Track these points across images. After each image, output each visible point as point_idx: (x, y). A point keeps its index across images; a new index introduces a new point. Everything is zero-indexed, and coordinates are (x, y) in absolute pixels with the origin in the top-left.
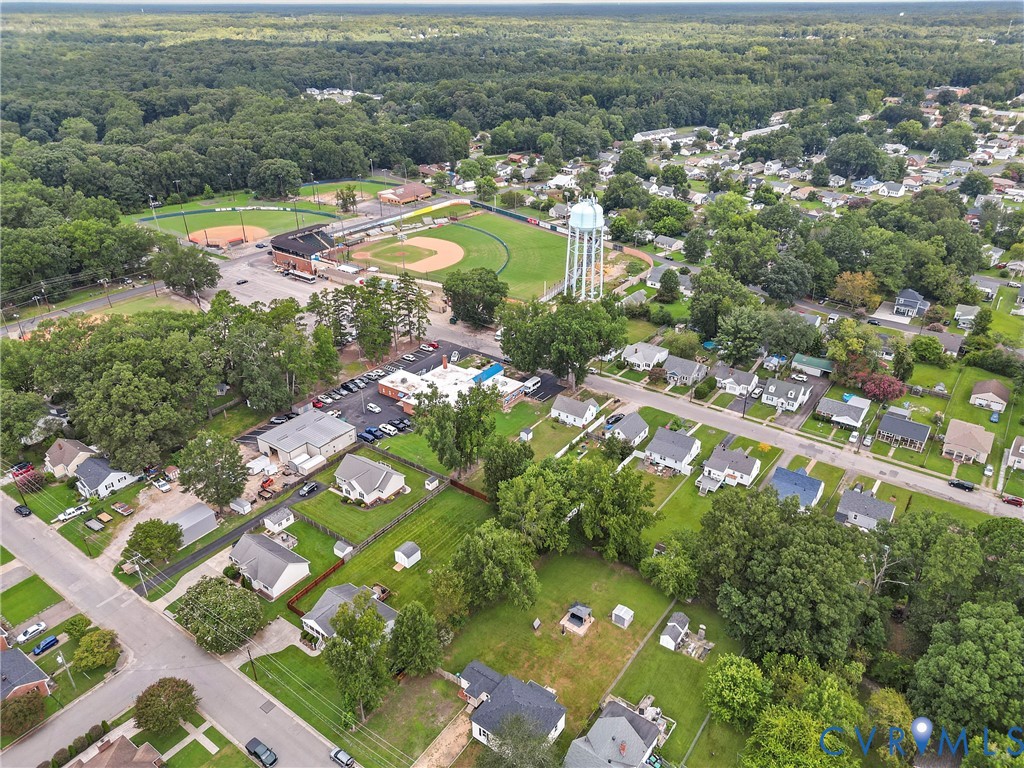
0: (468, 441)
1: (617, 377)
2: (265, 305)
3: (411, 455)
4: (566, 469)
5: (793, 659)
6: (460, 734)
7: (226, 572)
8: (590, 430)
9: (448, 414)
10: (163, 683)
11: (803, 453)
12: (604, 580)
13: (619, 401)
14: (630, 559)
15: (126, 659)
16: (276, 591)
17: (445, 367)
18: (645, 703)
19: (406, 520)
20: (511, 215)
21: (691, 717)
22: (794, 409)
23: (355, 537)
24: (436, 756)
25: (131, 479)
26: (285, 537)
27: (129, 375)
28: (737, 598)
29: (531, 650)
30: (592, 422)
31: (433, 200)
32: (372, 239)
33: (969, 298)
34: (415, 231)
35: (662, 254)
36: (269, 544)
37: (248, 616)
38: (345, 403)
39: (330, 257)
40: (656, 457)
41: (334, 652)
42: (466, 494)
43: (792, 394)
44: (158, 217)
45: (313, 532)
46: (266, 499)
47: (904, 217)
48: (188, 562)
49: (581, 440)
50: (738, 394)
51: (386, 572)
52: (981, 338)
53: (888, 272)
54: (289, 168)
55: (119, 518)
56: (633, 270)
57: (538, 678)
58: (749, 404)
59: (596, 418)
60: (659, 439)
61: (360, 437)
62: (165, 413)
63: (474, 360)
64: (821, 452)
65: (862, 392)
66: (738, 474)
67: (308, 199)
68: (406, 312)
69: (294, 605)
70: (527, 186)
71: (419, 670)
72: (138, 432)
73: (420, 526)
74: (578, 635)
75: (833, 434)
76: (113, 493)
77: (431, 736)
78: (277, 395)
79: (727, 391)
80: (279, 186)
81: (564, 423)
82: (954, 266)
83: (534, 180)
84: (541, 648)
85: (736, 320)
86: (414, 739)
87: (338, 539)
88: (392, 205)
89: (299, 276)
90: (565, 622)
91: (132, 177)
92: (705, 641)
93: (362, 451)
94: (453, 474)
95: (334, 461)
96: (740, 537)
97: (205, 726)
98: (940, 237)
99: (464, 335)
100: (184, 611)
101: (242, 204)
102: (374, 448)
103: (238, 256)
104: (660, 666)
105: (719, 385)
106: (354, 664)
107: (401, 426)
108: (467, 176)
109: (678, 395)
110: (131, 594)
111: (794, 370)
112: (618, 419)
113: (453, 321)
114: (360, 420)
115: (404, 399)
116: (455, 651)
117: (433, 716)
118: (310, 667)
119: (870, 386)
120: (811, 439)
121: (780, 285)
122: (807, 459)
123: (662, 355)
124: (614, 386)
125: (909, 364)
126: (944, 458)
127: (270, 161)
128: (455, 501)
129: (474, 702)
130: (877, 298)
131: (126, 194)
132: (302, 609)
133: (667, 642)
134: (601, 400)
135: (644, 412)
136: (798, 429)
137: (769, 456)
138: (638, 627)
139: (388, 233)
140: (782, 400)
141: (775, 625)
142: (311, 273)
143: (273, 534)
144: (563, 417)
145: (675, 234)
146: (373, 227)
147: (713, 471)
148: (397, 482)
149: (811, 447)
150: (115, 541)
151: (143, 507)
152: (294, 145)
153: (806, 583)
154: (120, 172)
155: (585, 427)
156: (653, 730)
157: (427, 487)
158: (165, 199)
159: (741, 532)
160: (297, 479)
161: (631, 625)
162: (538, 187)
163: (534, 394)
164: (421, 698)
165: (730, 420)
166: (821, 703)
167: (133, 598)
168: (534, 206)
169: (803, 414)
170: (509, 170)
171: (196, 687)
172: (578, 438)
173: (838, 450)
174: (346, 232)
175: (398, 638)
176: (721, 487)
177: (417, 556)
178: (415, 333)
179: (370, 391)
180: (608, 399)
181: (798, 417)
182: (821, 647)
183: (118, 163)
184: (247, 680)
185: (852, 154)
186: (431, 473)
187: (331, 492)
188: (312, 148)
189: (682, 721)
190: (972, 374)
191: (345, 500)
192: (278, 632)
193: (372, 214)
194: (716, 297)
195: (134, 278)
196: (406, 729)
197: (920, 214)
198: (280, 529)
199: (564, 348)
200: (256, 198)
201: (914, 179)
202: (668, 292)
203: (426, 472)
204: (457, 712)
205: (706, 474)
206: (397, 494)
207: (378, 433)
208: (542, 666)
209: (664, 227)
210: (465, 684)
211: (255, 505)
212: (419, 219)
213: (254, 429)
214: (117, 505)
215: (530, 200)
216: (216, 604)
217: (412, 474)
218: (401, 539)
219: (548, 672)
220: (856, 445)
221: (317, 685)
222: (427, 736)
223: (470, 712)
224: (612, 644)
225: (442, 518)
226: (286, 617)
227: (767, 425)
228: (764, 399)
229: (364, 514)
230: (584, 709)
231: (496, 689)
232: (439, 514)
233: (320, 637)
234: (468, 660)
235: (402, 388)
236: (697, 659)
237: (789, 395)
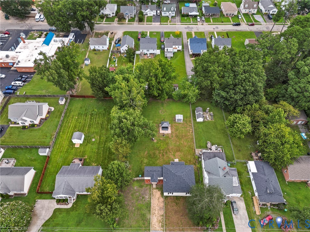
0: (73, 75)
1: (104, 22)
3: (40, 92)
5: (250, 106)
6: (159, 198)
8: (111, 49)
9: (59, 65)
11: (187, 30)
12: (162, 108)
13: (113, 33)
16: (26, 190)
17: (24, 42)
18: (209, 145)
19: (63, 123)
21: (224, 141)
22: (174, 15)
23: (44, 142)
24: (156, 212)
26: (7, 162)
28: (224, 94)
29: (158, 149)
30: (110, 46)
37: (24, 214)
40: (145, 51)
42: (81, 99)
45: (19, 151)
49: (111, 55)
51: (73, 150)
58: (159, 18)
59: (110, 43)
60: (143, 43)
61: (5, 93)
63: (33, 35)
65: (191, 2)
69: (40, 190)
74: (169, 134)
75: (191, 20)
77: (148, 206)
79: (149, 15)
81: (99, 50)
84: (160, 146)
86: (143, 212)
87: (37, 148)
90: (161, 131)
92: (209, 113)
93: (12, 100)
99: (19, 24)
102: (18, 96)
104: (202, 129)
105: (144, 14)
107: (23, 79)
109: (133, 23)
112: (119, 41)
113: (7, 18)
115: (15, 66)
117: (143, 198)
118: (72, 213)
120: (186, 24)
122: (191, 32)
123: (115, 7)
124: (106, 27)
126: (226, 17)
128: (78, 104)
129: (154, 184)
132: (47, 189)
133: (200, 120)
134: (107, 34)
135: (125, 33)
136: (180, 22)
137: (179, 35)
138: (186, 119)
140: (170, 12)
144: (97, 47)
148: (46, 108)
149: (188, 27)
155: (109, 49)
157: (61, 103)
161: (183, 119)
163: (76, 41)
164: (132, 195)
165: (156, 27)
169: (178, 16)
172: (110, 55)
173: (197, 26)
176: (173, 54)
177: (83, 136)
181: (177, 18)
186: (58, 96)
187: (12, 127)
189: (223, 144)
191: (24, 127)
192: (43, 208)
196: (136, 211)
203: (55, 97)
204: (150, 190)
205: (166, 51)
206: (49, 113)
207: (14, 88)
208: (166, 153)
218: (68, 132)
219: (170, 154)
220: (200, 22)
221: (83, 219)
222: (147, 207)
223: (155, 187)
224: (182, 130)
225: (79, 114)
226: (40, 198)
227: (170, 24)
228: (163, 15)
229: (40, 129)
230: (192, 160)
231: (164, 174)
232: (76, 113)
233: (69, 198)
234: (139, 167)
235: (8, 60)
236: (211, 120)
237: (172, 10)
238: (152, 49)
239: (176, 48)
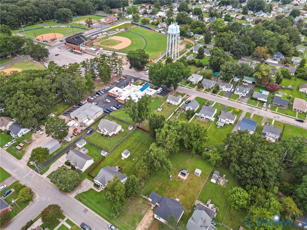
0: (143, 115)
1: (187, 86)
2: (67, 66)
3: (122, 118)
4: (177, 125)
5: (257, 188)
6: (150, 217)
7: (66, 163)
8: (180, 106)
9: (136, 106)
10: (50, 207)
11: (249, 111)
12: (190, 160)
13: (188, 95)
14: (199, 153)
15: (36, 196)
16: (83, 170)
17: (130, 85)
18: (209, 202)
19: (123, 141)
20: (145, 27)
21: (223, 206)
22: (245, 96)
24: (143, 225)
25: (28, 130)
26: (84, 150)
27: (23, 95)
28: (237, 168)
29: (170, 185)
30: (180, 104)
31: (118, 22)
32: (99, 37)
33: (296, 54)
34: (113, 34)
35: (197, 41)
36: (78, 153)
37: (75, 180)
38: (98, 99)
39: (86, 45)
40: (203, 115)
42: (142, 131)
43: (244, 91)
44: (25, 31)
45: (93, 147)
46: (76, 136)
47: (275, 26)
48: (52, 160)
49: (178, 110)
50: (226, 91)
51: (119, 160)
52: (302, 69)
53: (272, 46)
54: (68, 12)
55: (26, 145)
56: (188, 47)
57: (173, 196)
58: (230, 95)
59: (182, 102)
60: (204, 109)
61: (104, 112)
62: (37, 108)
63: (139, 82)
64: (255, 110)
65: (266, 89)
66: (230, 120)
67: (76, 22)
68: (115, 66)
69: (91, 174)
70: (149, 16)
71: (135, 196)
72: (29, 115)
73: (128, 143)
74: (184, 180)
75: (258, 104)
76: (23, 135)
77: (141, 218)
78: (75, 98)
79: (223, 90)
80: (65, 18)
81: (171, 104)
82: (292, 43)
83: (151, 14)
84: (173, 184)
85: (226, 66)
86: (135, 219)
87: (102, 149)
88: (104, 24)
89: (77, 52)
90: (179, 175)
91: (13, 16)
92: (225, 179)
93: (106, 117)
94: (137, 124)
95: (97, 121)
96: (238, 148)
97: (66, 219)
98: (288, 34)
99: (135, 73)
100: (54, 177)
101: (53, 25)
102: (110, 116)
103: (54, 45)
104: (211, 189)
105: (220, 88)
107: (118, 107)
108: (129, 13)
109: (207, 92)
110: (34, 172)
111: (243, 82)
112: (189, 102)
113: (130, 68)
114: (104, 105)
115: (118, 98)
116: (145, 187)
117: (141, 211)
118: (98, 196)
119: (269, 87)
120: (251, 106)
121: (237, 52)
122: (251, 113)
123: (201, 78)
124: (186, 90)
125: (281, 79)
126: (293, 111)
127: (61, 9)
128: (139, 133)
129: (153, 206)
130: (268, 55)
131: (12, 22)
132: (93, 175)
133: (213, 181)
134: (183, 95)
135: (197, 99)
136: (246, 103)
137: (239, 113)
138: (203, 176)
139: (104, 35)
140: (241, 93)
141: (250, 177)
142: (80, 51)
143: (80, 148)
144: (171, 102)
145: (200, 33)
146: (99, 33)
147: (222, 120)
148: (119, 128)
149: (251, 109)
150: (26, 153)
151: (34, 140)
152: (69, 3)
153: (262, 164)
154: (9, 14)
155: (178, 105)
156: (213, 213)
157: (129, 129)
158: (26, 24)
160: (85, 128)
161: (201, 175)
162: (153, 16)
163: (160, 94)
164: (136, 205)
165: (225, 101)
166: (270, 206)
167: (35, 174)
168: (153, 24)
169: (248, 97)
170: (143, 10)
171: (61, 206)
172: (177, 110)
173: (260, 110)
174: (90, 35)
176: (224, 125)
177: (129, 154)
178: (118, 73)
179: (106, 95)
180: (185, 95)
181: (246, 98)
183: (8, 11)
184: (77, 201)
185: (256, 3)
186: (130, 124)
187: (97, 132)
188: (75, 4)
189: (221, 208)
190: (299, 81)
191: (103, 135)
192: (86, 184)
193: (98, 28)
194: (219, 58)
195: (20, 54)
196: (132, 216)
197: (280, 25)
198: (82, 146)
199: (171, 79)
200: (58, 23)
201: (275, 11)
202: (200, 55)
203: (128, 124)
204: (148, 209)
205: (219, 120)
206: (120, 132)
207: (111, 110)
208: (174, 191)
209: (197, 31)
210: (150, 200)
211: (72, 138)
212: (114, 29)
213: (68, 110)
214: (25, 140)
215: (151, 21)
216: (64, 178)
217: (123, 124)
218: (123, 148)
219: (176, 193)
220: (265, 108)
221: (101, 202)
222: (140, 218)
223: (152, 209)
224: (195, 182)
225: (135, 140)
226: (88, 178)
227: (237, 102)
228: (235, 92)
229: (109, 139)
230: (189, 205)
231: (161, 202)
232: (134, 139)
233: (100, 185)
234: (150, 190)
235: (116, 94)
236: (223, 186)
237: (243, 91)
238: (208, 115)
239: (229, 121)
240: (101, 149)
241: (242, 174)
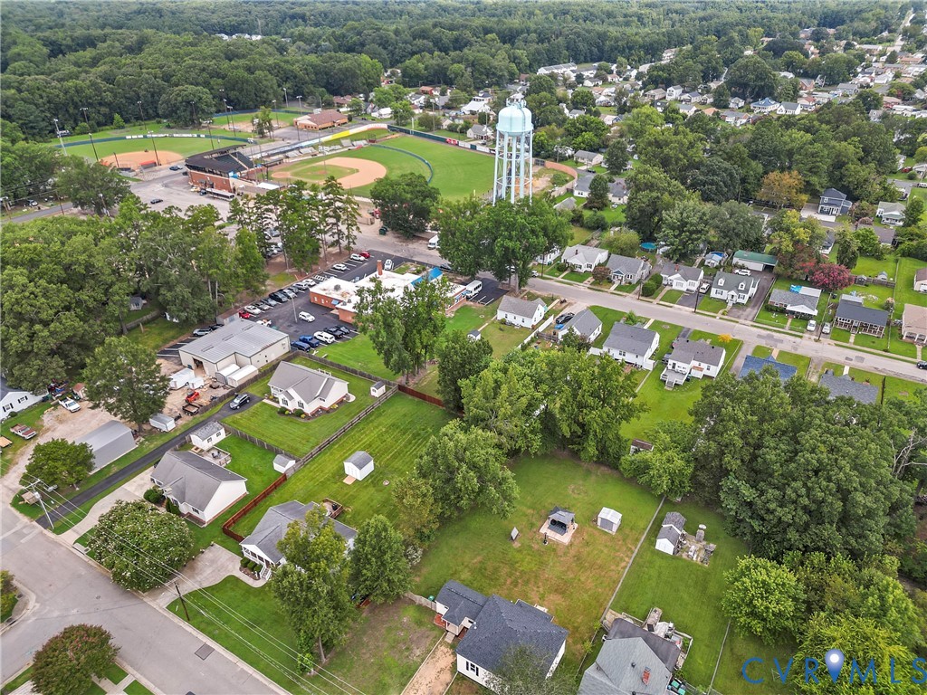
2: (180, 210)
3: (353, 362)
5: (823, 559)
6: (442, 669)
7: (148, 496)
8: (541, 329)
10: (69, 633)
11: (763, 343)
12: (581, 482)
13: (565, 301)
14: (608, 459)
15: (26, 604)
16: (208, 514)
17: (380, 273)
18: (653, 617)
19: (352, 429)
20: (430, 137)
22: (745, 301)
23: (297, 450)
25: (33, 400)
26: (216, 453)
28: (748, 492)
29: (512, 564)
30: (540, 323)
31: (349, 126)
32: (291, 161)
33: (890, 196)
34: (334, 152)
35: (584, 168)
36: (198, 461)
37: (174, 544)
38: (275, 313)
39: (248, 178)
40: (615, 353)
41: (285, 583)
42: (416, 399)
43: (742, 287)
44: (65, 146)
45: (248, 446)
46: (192, 414)
47: (813, 127)
48: (101, 487)
49: (533, 340)
50: (685, 290)
51: (336, 486)
52: (913, 229)
53: (813, 171)
54: (201, 95)
55: (17, 442)
56: (558, 181)
57: (525, 596)
58: (698, 299)
59: (545, 319)
60: (617, 334)
61: (294, 346)
62: (69, 322)
63: (408, 268)
64: (782, 341)
65: (812, 284)
66: (704, 366)
67: (222, 128)
68: (333, 220)
69: (231, 528)
70: (442, 113)
71: (387, 596)
72: (37, 344)
73: (371, 434)
74: (562, 544)
75: (789, 323)
76: (13, 415)
77: (407, 674)
78: (199, 304)
79: (674, 287)
80: (192, 113)
81: (512, 324)
82: (872, 165)
83: (448, 107)
84: (523, 561)
85: (682, 214)
86: (387, 679)
87: (277, 452)
88: (308, 131)
89: (218, 195)
90: (545, 529)
91: (36, 105)
92: (704, 543)
93: (298, 360)
94: (401, 379)
95: (268, 371)
97: (127, 682)
98: (856, 139)
99: (396, 245)
100: (96, 544)
101: (154, 132)
102: (311, 357)
103: (151, 178)
104: (660, 573)
105: (665, 282)
106: (311, 596)
107: (338, 333)
108: (382, 103)
109: (625, 294)
110: (34, 527)
111: (736, 266)
112: (568, 319)
113: (383, 232)
114: (293, 329)
115: (339, 306)
116: (425, 571)
117: (407, 649)
118: (253, 600)
119: (819, 276)
120: (768, 329)
121: (710, 187)
122: (769, 349)
123: (602, 256)
124: (557, 288)
125: (853, 253)
126: (905, 342)
127: (180, 87)
128: (405, 407)
129: (454, 629)
130: (805, 197)
131: (30, 122)
132: (240, 532)
133: (664, 545)
134: (548, 300)
135: (594, 311)
136: (752, 320)
137: (733, 346)
138: (627, 531)
139: (307, 154)
140: (733, 293)
141: (797, 520)
142: (230, 191)
143: (202, 451)
144: (510, 318)
145: (595, 149)
146: (292, 150)
147: (678, 364)
148: (339, 389)
149: (769, 337)
150: (14, 468)
151: (48, 430)
152: (205, 75)
153: (836, 470)
154: (22, 100)
155: (534, 328)
156: (673, 649)
157: (373, 393)
158: (74, 129)
159: (749, 417)
160: (226, 392)
161: (620, 529)
162: (453, 113)
163: (477, 298)
164: (390, 629)
165: (682, 315)
167: (36, 531)
168: (452, 129)
169: (754, 306)
170: (422, 99)
171: (113, 634)
172: (529, 339)
173: (798, 340)
174: (264, 154)
175: (359, 560)
177: (370, 467)
178: (344, 243)
179: (302, 301)
180: (553, 300)
181: (749, 310)
182: (853, 541)
183: (20, 91)
184: (177, 620)
185: (751, 76)
186: (374, 378)
187: (265, 404)
188: (223, 78)
189: (698, 635)
190: (908, 265)
191: (283, 412)
192: (213, 562)
193: (289, 139)
194: (654, 194)
195: (40, 200)
196: (375, 668)
197: (828, 123)
198: (210, 445)
199: (510, 244)
200: (168, 127)
201: (806, 99)
202: (598, 199)
203: (371, 379)
204: (435, 642)
205: (670, 367)
206: (341, 402)
207: (314, 341)
208: (527, 582)
209: (583, 142)
210: (441, 609)
211: (180, 422)
212: (338, 141)
213: (176, 342)
214: (18, 428)
215: (446, 123)
216: (134, 533)
217: (355, 381)
218: (350, 449)
219: (535, 589)
220: (815, 333)
221: (263, 622)
222: (403, 675)
223: (450, 642)
224: (602, 552)
225: (393, 425)
226: (222, 544)
227: (720, 318)
228: (713, 293)
229: (305, 425)
230: (583, 629)
231: (481, 613)
232: (389, 421)
233: (264, 564)
234: (442, 580)
235: (335, 295)
236: (700, 563)
237: (740, 288)
238: (633, 351)
239: (701, 370)
240: (274, 451)
241: (768, 510)
